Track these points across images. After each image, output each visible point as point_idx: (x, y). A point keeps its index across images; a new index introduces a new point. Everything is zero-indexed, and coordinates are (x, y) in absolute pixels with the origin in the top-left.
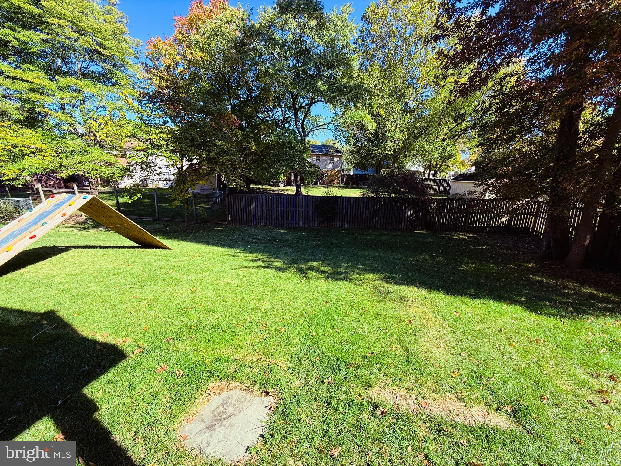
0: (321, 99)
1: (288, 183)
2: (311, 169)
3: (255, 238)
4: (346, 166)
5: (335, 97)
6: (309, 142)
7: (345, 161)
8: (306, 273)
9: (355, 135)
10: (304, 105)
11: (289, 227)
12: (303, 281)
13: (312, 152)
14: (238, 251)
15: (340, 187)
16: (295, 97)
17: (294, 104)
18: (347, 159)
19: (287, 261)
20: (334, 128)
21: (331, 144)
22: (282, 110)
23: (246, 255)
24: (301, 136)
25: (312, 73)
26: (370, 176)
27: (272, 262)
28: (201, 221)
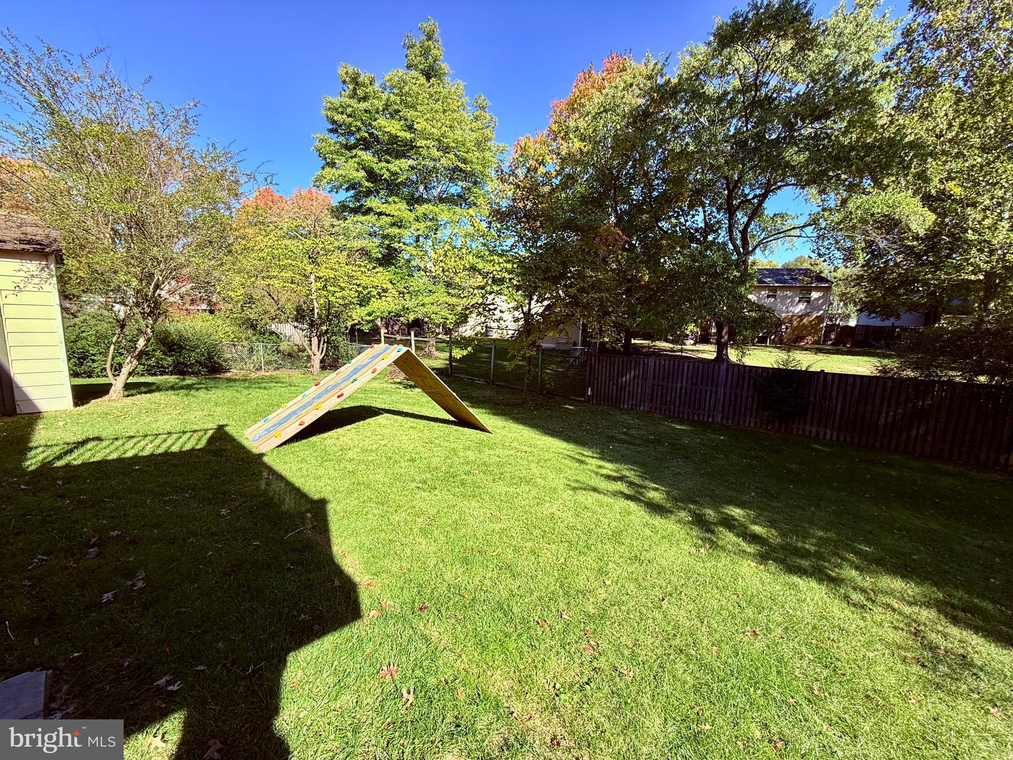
0: (793, 180)
1: (704, 339)
2: (754, 314)
3: (625, 433)
4: (837, 307)
5: (824, 173)
6: (754, 263)
7: (837, 298)
8: (712, 532)
9: (870, 244)
10: (750, 197)
11: (694, 421)
12: (702, 550)
13: (760, 281)
14: (590, 454)
15: (819, 351)
16: (733, 187)
17: (730, 198)
18: (844, 294)
19: (675, 493)
20: (815, 234)
21: (806, 265)
22: (704, 212)
23: (601, 463)
24: (739, 254)
25: (774, 137)
26: (904, 329)
27: (645, 487)
28: (547, 393)
